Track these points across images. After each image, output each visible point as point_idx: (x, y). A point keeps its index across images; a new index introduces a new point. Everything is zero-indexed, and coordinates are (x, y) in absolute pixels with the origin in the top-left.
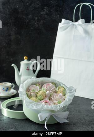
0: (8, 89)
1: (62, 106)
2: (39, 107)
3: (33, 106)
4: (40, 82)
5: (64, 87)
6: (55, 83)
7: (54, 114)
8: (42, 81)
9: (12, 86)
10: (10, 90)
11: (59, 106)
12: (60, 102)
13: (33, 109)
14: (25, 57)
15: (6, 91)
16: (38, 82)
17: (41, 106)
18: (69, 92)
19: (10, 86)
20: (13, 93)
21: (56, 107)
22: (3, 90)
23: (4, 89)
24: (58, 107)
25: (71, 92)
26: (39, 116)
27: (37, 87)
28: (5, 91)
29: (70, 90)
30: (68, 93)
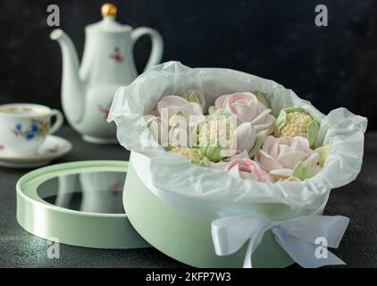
0: (36, 130)
1: (320, 189)
2: (220, 188)
3: (188, 184)
4: (200, 85)
5: (308, 114)
6: (264, 95)
7: (279, 227)
8: (209, 85)
9: (53, 119)
10: (44, 136)
11: (309, 188)
12: (303, 174)
13: (192, 194)
14: (106, 9)
15: (29, 137)
16: (194, 87)
17: (228, 183)
18: (338, 134)
19: (46, 117)
20: (53, 151)
21: (298, 190)
22: (16, 134)
23: (19, 127)
24: (305, 193)
25: (346, 134)
26: (215, 229)
27: (192, 107)
28: (22, 139)
29: (340, 126)
30: (334, 135)
